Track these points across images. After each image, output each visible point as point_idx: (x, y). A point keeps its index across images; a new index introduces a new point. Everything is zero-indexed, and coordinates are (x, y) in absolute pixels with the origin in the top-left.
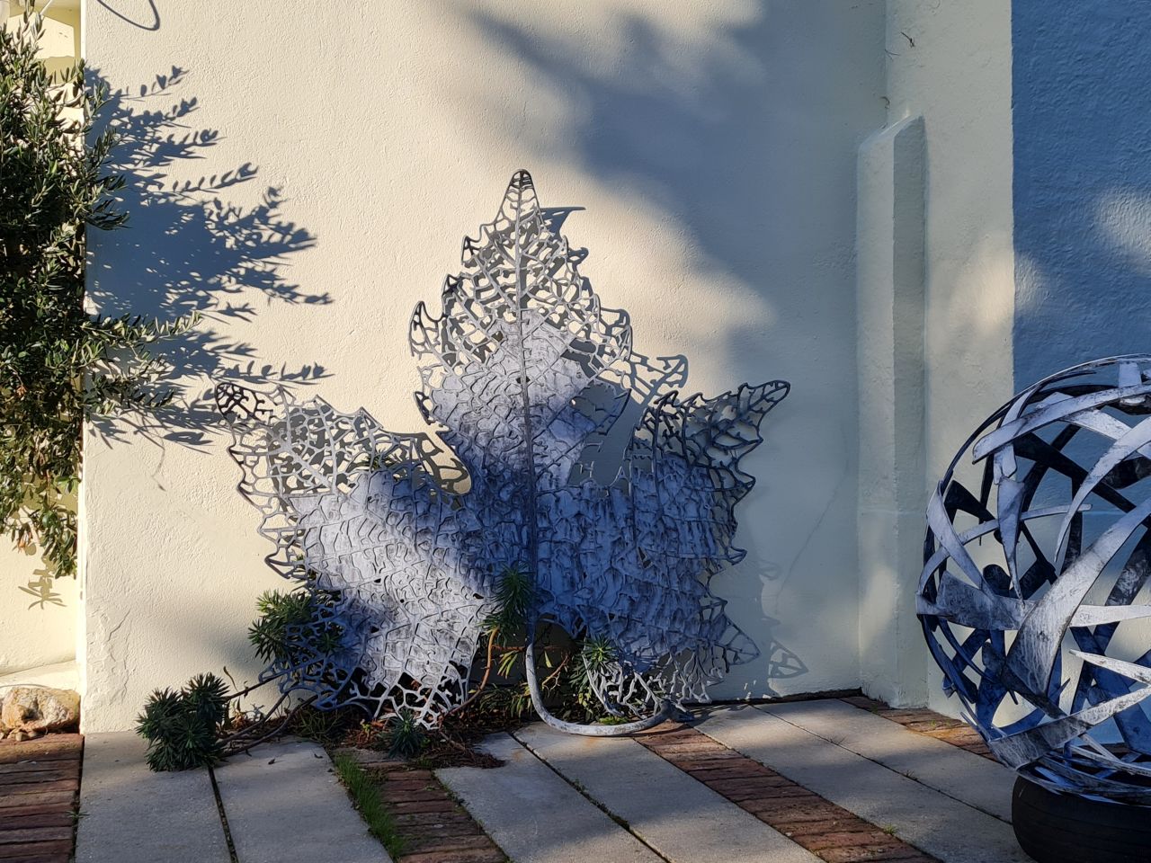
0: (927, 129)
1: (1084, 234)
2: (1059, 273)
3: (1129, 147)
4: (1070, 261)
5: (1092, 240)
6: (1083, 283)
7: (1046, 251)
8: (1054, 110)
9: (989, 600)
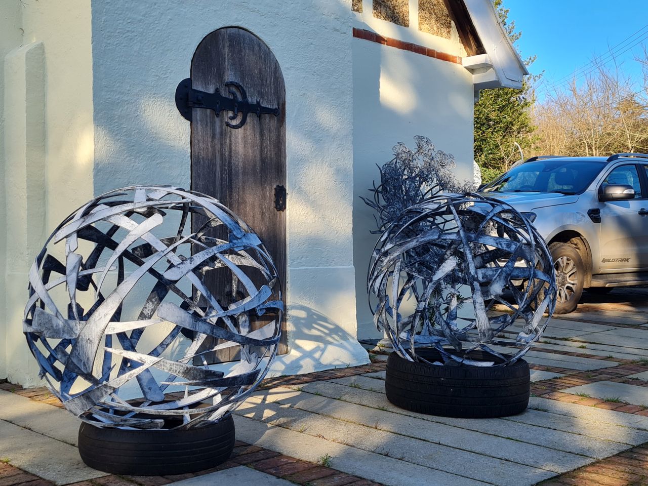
0: (46, 50)
1: (133, 119)
2: (119, 140)
3: (157, 74)
4: (125, 133)
5: (137, 122)
6: (132, 146)
7: (112, 127)
8: (115, 48)
9: (61, 322)
